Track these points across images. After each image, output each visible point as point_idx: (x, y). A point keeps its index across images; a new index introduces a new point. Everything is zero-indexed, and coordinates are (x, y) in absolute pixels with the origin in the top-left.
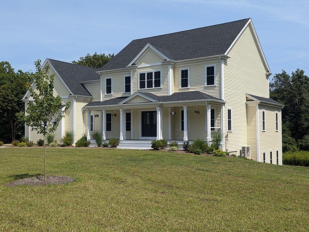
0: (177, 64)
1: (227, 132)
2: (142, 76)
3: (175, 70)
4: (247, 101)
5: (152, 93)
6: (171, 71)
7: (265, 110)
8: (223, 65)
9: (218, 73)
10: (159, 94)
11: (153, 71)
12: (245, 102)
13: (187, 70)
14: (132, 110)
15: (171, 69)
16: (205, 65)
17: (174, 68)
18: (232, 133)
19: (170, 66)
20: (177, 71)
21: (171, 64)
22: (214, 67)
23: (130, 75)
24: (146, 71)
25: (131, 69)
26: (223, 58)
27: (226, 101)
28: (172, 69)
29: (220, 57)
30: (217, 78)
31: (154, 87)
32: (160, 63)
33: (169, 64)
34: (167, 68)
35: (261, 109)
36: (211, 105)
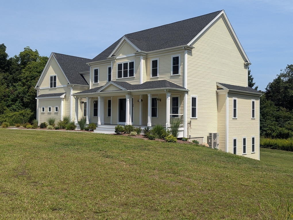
0: (148, 55)
1: (191, 119)
2: (120, 66)
3: (147, 61)
4: (218, 89)
5: (127, 82)
6: (143, 62)
7: (237, 98)
8: (186, 55)
9: (182, 63)
10: (132, 83)
11: (128, 61)
12: (216, 90)
13: (157, 61)
14: (112, 97)
15: (142, 60)
16: (172, 56)
17: (146, 59)
18: (197, 120)
19: (142, 57)
20: (149, 62)
21: (143, 55)
22: (178, 57)
23: (110, 66)
24: (122, 62)
25: (112, 60)
26: (186, 48)
27: (189, 89)
28: (144, 59)
29: (183, 47)
30: (181, 67)
31: (128, 77)
32: (134, 55)
33: (140, 55)
34: (139, 59)
35: (232, 97)
36: (171, 93)
